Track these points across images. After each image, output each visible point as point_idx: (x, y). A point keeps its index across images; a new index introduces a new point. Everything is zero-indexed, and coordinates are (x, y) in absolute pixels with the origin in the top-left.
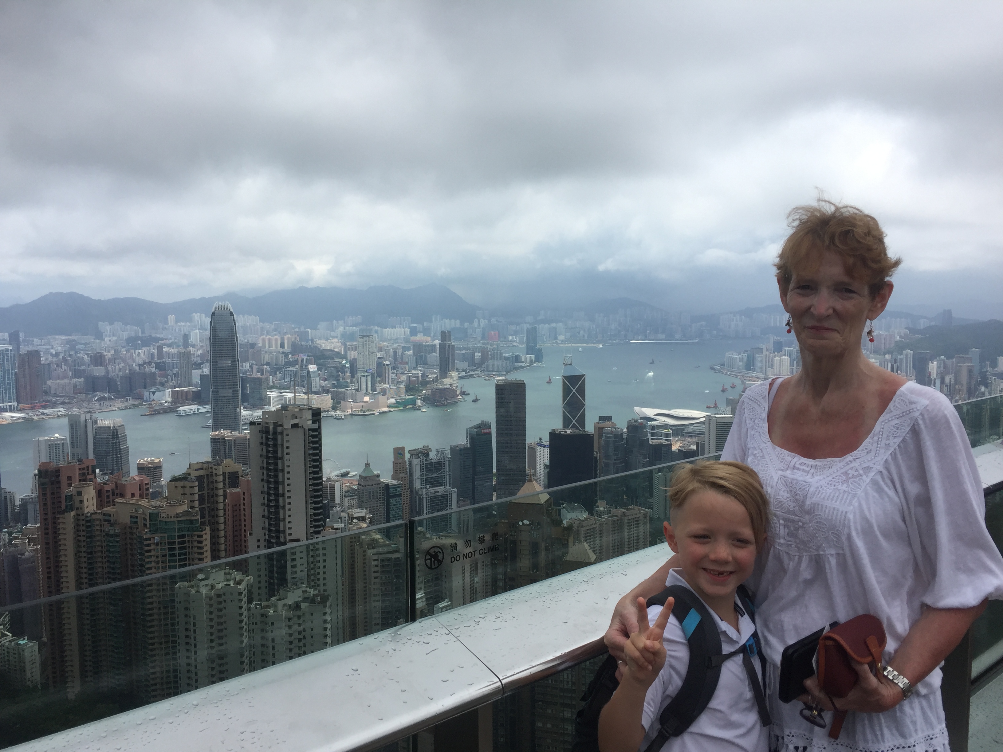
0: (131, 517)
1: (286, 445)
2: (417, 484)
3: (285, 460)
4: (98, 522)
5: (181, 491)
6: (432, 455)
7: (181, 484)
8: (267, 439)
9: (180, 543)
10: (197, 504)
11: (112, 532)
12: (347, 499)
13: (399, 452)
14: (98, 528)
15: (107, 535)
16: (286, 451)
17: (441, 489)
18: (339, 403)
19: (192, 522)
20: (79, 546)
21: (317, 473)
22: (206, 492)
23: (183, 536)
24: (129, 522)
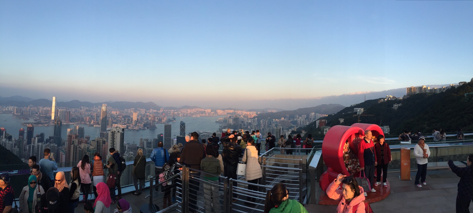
0: (84, 147)
1: (116, 136)
2: (145, 147)
3: (116, 139)
5: (93, 143)
6: (149, 140)
7: (93, 142)
8: (112, 134)
10: (96, 147)
11: (80, 150)
12: (129, 149)
13: (141, 139)
14: (77, 148)
17: (151, 149)
18: (128, 127)
19: (95, 150)
21: (122, 143)
22: (99, 144)
24: (83, 149)
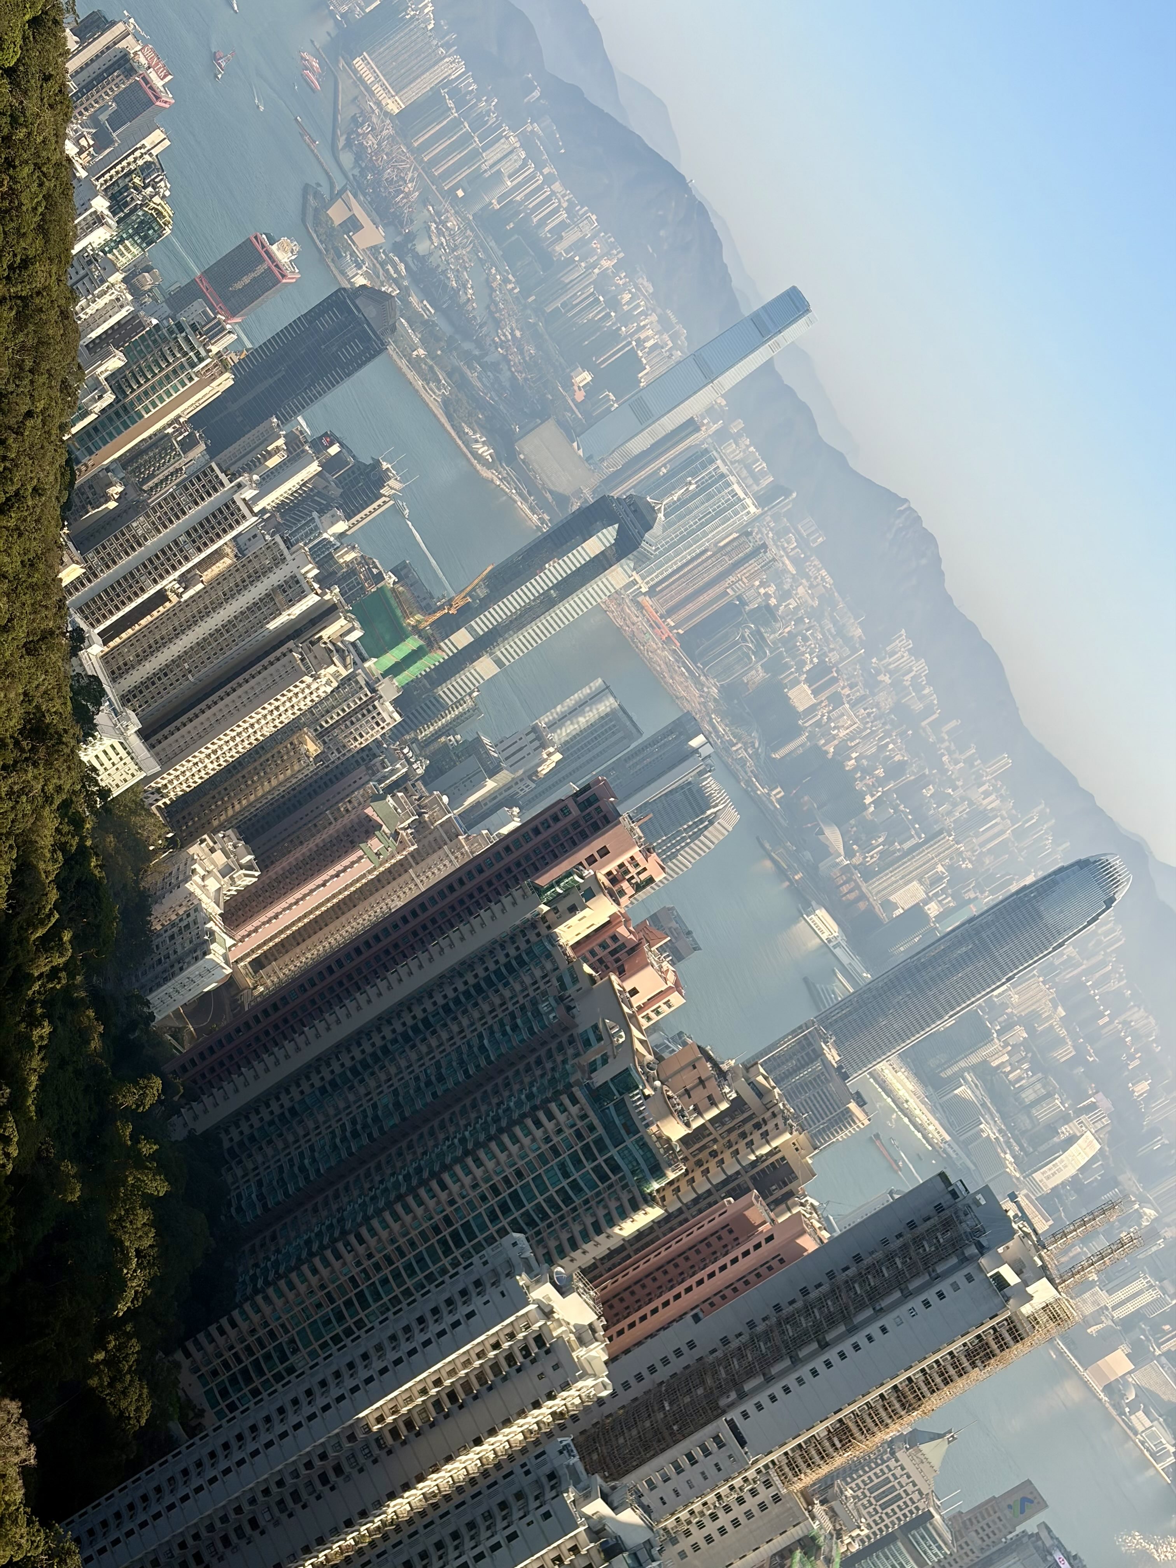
0: (595, 1027)
3: (910, 1305)
4: (549, 966)
8: (931, 1234)
9: (597, 1170)
11: (543, 1007)
13: (1026, 1499)
14: (538, 973)
15: (534, 1003)
16: (930, 1295)
20: (482, 960)
23: (616, 1169)
24: (581, 1030)
